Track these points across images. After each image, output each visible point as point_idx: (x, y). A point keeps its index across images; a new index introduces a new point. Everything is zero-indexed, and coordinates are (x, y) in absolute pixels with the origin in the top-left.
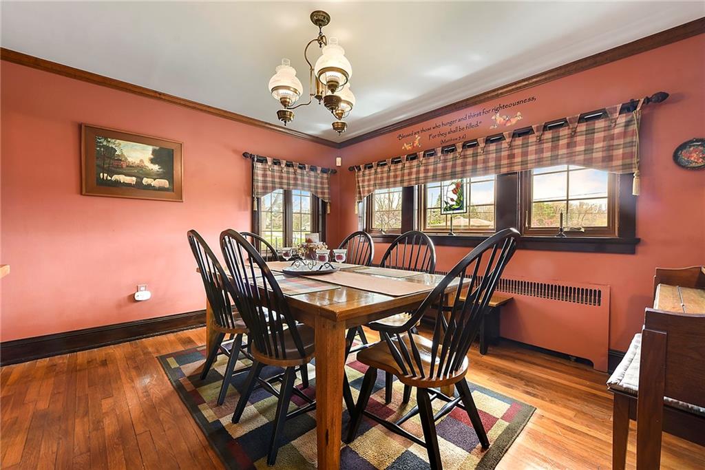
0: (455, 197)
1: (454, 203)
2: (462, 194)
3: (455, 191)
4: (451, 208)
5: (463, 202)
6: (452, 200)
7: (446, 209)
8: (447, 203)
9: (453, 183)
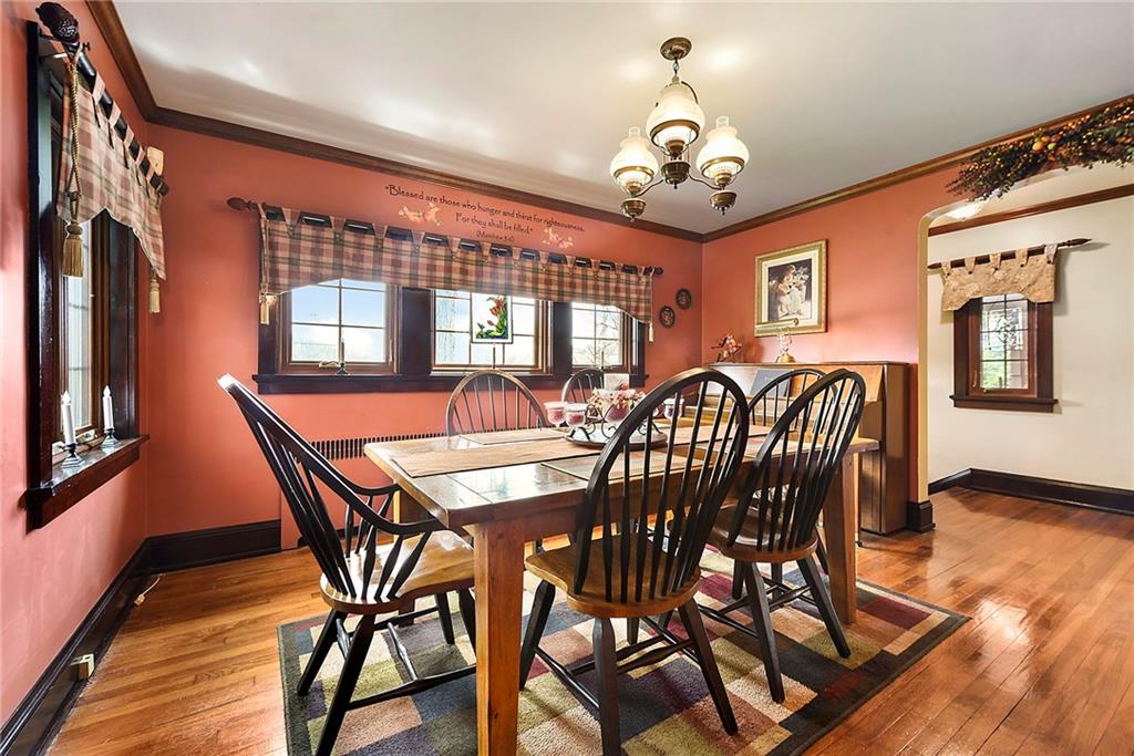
0: (496, 320)
1: (494, 328)
2: (505, 316)
3: (495, 311)
4: (488, 335)
5: (506, 328)
6: (490, 323)
7: (480, 335)
8: (482, 327)
9: (490, 299)
